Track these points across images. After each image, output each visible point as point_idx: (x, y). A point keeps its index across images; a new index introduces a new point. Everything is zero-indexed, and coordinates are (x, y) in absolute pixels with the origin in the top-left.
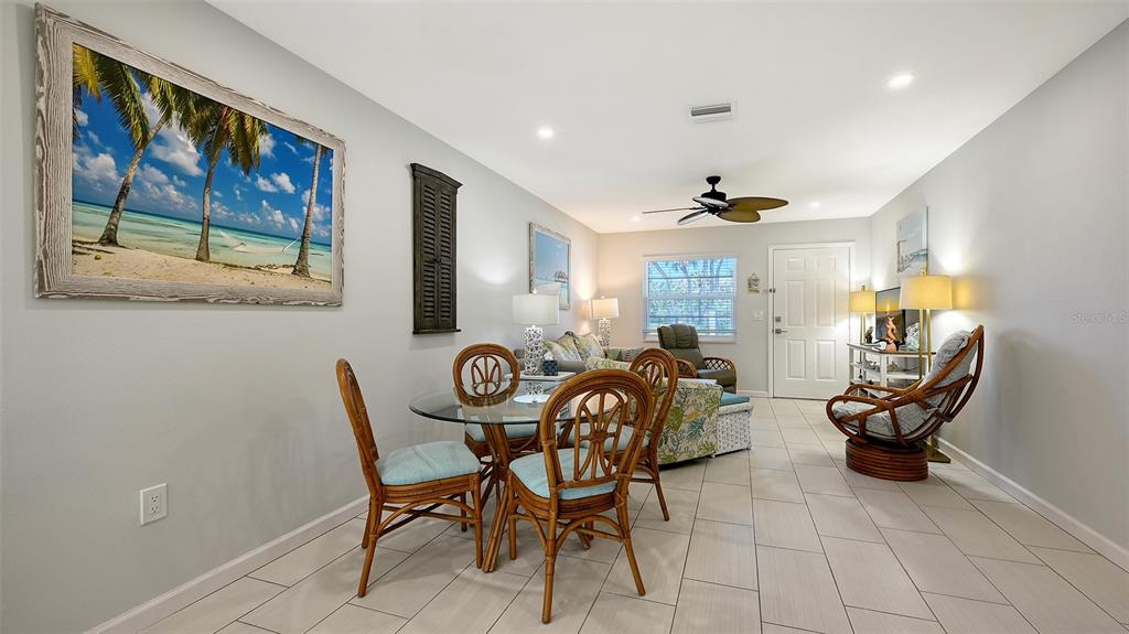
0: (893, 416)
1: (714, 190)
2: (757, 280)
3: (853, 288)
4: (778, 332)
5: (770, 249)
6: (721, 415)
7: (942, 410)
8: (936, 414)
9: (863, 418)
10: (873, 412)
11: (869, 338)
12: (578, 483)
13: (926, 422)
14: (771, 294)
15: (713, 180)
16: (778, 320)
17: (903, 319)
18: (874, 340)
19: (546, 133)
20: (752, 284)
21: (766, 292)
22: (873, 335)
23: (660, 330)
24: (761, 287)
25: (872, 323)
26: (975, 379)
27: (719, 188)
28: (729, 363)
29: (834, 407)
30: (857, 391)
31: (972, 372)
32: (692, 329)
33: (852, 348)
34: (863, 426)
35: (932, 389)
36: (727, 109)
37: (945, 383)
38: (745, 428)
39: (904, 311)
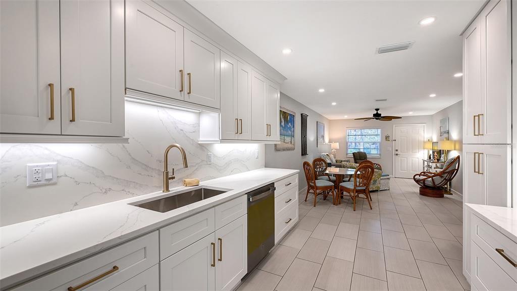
0: (433, 179)
1: (377, 113)
2: (389, 137)
3: (425, 140)
4: (397, 155)
5: (394, 126)
6: (381, 179)
7: (447, 178)
8: (445, 179)
9: (424, 180)
10: (427, 178)
11: (430, 158)
12: (359, 186)
13: (442, 181)
14: (394, 142)
15: (377, 110)
16: (397, 150)
17: (440, 152)
18: (432, 158)
19: (334, 104)
20: (387, 138)
21: (392, 141)
22: (432, 157)
23: (353, 153)
24: (390, 139)
25: (431, 152)
26: (457, 170)
27: (379, 112)
28: (379, 165)
29: (416, 177)
30: (424, 173)
31: (456, 168)
32: (365, 153)
33: (424, 161)
34: (424, 183)
35: (443, 172)
36: (386, 100)
37: (447, 171)
38: (388, 183)
39: (440, 150)
